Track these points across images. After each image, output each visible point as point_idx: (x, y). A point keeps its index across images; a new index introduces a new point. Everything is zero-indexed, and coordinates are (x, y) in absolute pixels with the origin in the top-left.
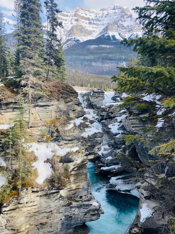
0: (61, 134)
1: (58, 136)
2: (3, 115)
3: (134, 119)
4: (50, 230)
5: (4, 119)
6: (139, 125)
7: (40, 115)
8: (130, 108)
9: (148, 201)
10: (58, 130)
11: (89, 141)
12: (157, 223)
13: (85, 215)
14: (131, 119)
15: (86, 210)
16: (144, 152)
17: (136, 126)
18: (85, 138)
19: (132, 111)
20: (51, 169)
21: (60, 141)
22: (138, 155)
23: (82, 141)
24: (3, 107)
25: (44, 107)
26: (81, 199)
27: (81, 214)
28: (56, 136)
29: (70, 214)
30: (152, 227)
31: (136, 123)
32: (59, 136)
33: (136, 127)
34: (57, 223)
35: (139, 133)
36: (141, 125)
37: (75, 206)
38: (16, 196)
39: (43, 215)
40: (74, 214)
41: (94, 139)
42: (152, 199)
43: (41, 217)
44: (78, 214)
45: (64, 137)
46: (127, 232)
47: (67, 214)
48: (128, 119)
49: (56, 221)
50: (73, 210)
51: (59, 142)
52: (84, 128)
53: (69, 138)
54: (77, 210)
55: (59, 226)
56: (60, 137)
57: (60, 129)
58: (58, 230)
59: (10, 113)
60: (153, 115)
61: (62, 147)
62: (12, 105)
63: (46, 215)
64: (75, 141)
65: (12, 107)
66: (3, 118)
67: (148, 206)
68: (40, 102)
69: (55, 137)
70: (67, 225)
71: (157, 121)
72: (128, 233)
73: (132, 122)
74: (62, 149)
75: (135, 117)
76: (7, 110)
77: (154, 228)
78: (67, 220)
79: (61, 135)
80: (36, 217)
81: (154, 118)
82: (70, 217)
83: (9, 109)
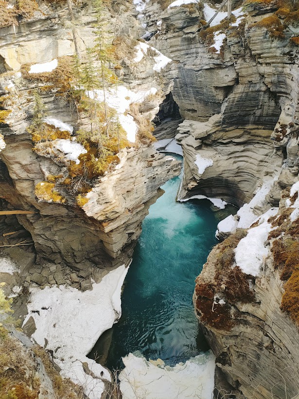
0: (132, 70)
1: (126, 73)
2: (23, 46)
3: (174, 37)
4: (136, 196)
5: (26, 54)
6: (181, 48)
7: (85, 41)
8: (171, 18)
9: (199, 151)
10: (125, 65)
11: (164, 76)
12: (217, 171)
13: (168, 172)
14: (170, 38)
15: (169, 167)
16: (187, 91)
17: (176, 49)
18: (158, 73)
19: (172, 23)
20: (135, 122)
21: (132, 81)
22: (173, 96)
23: (156, 77)
24: (23, 31)
25: (90, 26)
26: (154, 158)
27: (163, 173)
28: (124, 74)
29: (153, 175)
30: (212, 176)
31: (177, 44)
32: (129, 73)
33: (176, 51)
34: (142, 187)
35: (181, 61)
36: (185, 47)
37: (157, 164)
38: (116, 161)
39: (129, 181)
40: (157, 174)
41: (168, 73)
42: (204, 148)
43: (127, 184)
44: (161, 174)
45: (137, 74)
46: (180, 190)
47: (149, 176)
48: (163, 39)
49: (141, 185)
50: (155, 169)
51: (130, 83)
52: (153, 56)
53: (144, 76)
54: (160, 169)
55: (145, 190)
56: (131, 75)
57: (128, 62)
58: (144, 194)
59: (34, 41)
60: (205, 28)
61: (135, 90)
62: (39, 26)
63: (132, 180)
64: (150, 79)
65: (38, 29)
66: (24, 53)
67: (202, 156)
68: (83, 15)
69: (122, 77)
70: (152, 187)
71: (212, 37)
72: (182, 190)
73: (171, 43)
74: (136, 93)
75: (177, 34)
76: (29, 36)
77: (215, 176)
78: (151, 182)
79: (132, 72)
80: (122, 185)
81: (206, 32)
82: (154, 178)
83: (33, 34)
